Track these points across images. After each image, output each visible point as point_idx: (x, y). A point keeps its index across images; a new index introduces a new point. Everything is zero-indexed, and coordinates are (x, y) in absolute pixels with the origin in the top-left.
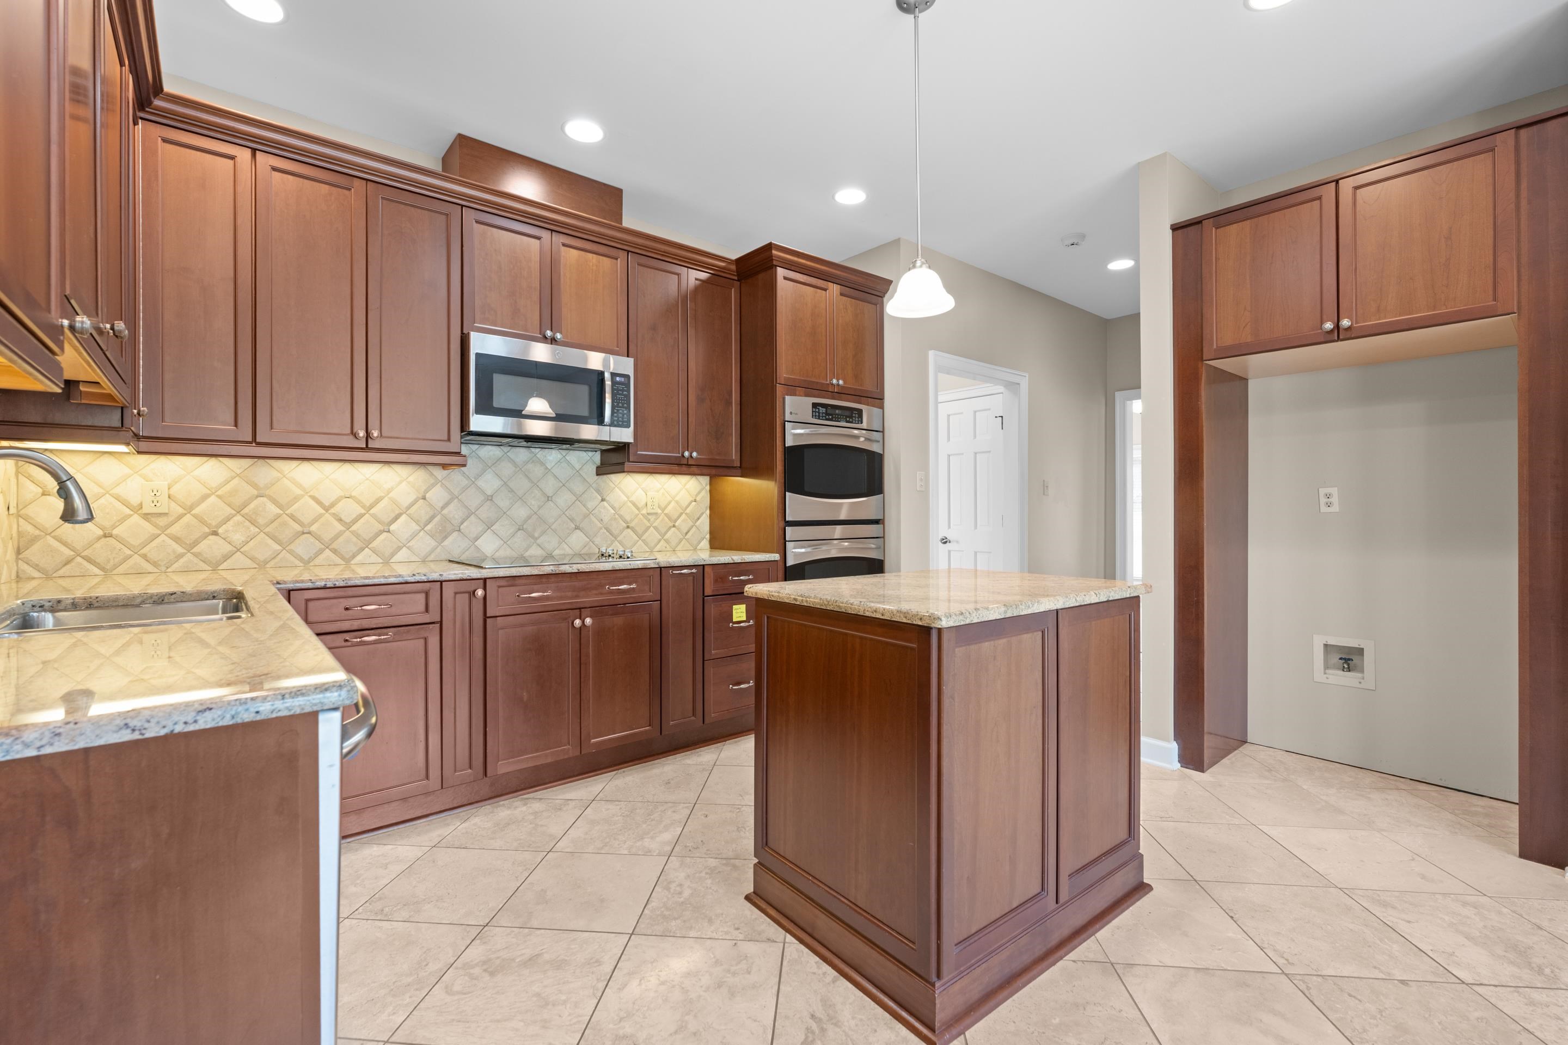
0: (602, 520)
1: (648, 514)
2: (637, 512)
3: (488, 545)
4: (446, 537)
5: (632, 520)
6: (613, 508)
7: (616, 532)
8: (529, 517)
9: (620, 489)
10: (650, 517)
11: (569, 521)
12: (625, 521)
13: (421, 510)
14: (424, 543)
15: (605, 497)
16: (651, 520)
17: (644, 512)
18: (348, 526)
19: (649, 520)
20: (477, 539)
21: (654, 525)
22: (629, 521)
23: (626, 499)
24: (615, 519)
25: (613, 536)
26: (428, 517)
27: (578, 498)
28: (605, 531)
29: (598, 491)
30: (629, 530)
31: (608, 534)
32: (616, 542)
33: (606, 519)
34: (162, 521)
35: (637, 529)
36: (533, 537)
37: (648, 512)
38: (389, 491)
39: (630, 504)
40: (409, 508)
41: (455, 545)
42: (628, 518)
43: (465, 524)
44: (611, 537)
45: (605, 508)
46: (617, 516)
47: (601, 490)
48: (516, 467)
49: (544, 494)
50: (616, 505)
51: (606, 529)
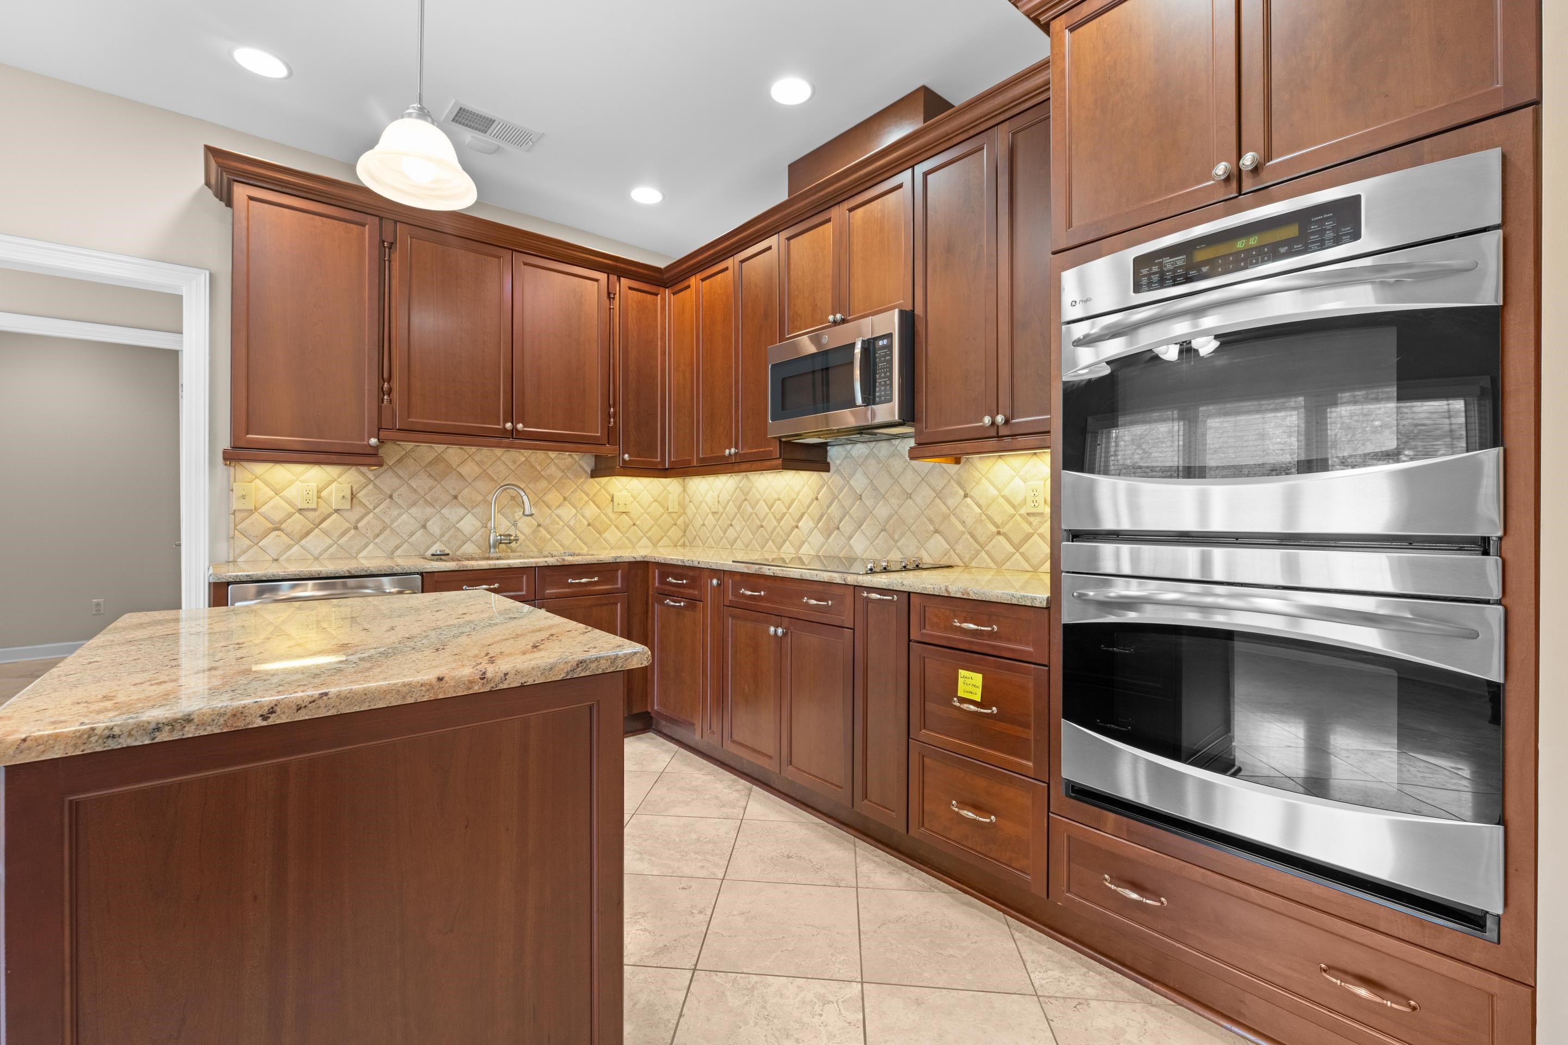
0: (964, 522)
1: (1028, 514)
2: (1012, 511)
3: (859, 545)
4: (829, 535)
5: (1004, 524)
6: (979, 506)
7: (982, 539)
8: (890, 517)
9: (988, 479)
10: (1031, 519)
11: (927, 522)
12: (997, 526)
13: (815, 509)
14: (817, 538)
15: (968, 491)
16: (1034, 524)
17: (1023, 511)
18: (779, 521)
19: (1030, 524)
20: (850, 538)
21: (1038, 532)
22: (1000, 524)
23: (996, 493)
24: (981, 521)
25: (978, 544)
26: (818, 516)
27: (939, 494)
28: (969, 537)
29: (960, 484)
30: (1001, 538)
31: (971, 540)
32: (983, 553)
33: (969, 521)
34: (717, 516)
35: (1012, 535)
36: (892, 538)
37: (1028, 512)
38: (798, 494)
39: (1001, 500)
40: (808, 507)
41: (835, 545)
42: (998, 520)
43: (842, 523)
44: (976, 545)
45: (968, 506)
46: (984, 517)
47: (963, 483)
48: (879, 463)
49: (904, 491)
50: (983, 502)
51: (970, 533)
